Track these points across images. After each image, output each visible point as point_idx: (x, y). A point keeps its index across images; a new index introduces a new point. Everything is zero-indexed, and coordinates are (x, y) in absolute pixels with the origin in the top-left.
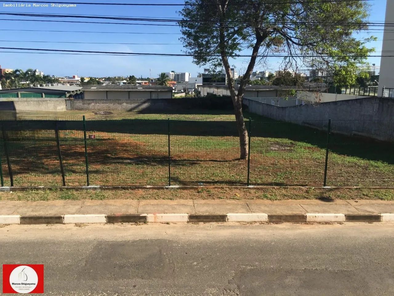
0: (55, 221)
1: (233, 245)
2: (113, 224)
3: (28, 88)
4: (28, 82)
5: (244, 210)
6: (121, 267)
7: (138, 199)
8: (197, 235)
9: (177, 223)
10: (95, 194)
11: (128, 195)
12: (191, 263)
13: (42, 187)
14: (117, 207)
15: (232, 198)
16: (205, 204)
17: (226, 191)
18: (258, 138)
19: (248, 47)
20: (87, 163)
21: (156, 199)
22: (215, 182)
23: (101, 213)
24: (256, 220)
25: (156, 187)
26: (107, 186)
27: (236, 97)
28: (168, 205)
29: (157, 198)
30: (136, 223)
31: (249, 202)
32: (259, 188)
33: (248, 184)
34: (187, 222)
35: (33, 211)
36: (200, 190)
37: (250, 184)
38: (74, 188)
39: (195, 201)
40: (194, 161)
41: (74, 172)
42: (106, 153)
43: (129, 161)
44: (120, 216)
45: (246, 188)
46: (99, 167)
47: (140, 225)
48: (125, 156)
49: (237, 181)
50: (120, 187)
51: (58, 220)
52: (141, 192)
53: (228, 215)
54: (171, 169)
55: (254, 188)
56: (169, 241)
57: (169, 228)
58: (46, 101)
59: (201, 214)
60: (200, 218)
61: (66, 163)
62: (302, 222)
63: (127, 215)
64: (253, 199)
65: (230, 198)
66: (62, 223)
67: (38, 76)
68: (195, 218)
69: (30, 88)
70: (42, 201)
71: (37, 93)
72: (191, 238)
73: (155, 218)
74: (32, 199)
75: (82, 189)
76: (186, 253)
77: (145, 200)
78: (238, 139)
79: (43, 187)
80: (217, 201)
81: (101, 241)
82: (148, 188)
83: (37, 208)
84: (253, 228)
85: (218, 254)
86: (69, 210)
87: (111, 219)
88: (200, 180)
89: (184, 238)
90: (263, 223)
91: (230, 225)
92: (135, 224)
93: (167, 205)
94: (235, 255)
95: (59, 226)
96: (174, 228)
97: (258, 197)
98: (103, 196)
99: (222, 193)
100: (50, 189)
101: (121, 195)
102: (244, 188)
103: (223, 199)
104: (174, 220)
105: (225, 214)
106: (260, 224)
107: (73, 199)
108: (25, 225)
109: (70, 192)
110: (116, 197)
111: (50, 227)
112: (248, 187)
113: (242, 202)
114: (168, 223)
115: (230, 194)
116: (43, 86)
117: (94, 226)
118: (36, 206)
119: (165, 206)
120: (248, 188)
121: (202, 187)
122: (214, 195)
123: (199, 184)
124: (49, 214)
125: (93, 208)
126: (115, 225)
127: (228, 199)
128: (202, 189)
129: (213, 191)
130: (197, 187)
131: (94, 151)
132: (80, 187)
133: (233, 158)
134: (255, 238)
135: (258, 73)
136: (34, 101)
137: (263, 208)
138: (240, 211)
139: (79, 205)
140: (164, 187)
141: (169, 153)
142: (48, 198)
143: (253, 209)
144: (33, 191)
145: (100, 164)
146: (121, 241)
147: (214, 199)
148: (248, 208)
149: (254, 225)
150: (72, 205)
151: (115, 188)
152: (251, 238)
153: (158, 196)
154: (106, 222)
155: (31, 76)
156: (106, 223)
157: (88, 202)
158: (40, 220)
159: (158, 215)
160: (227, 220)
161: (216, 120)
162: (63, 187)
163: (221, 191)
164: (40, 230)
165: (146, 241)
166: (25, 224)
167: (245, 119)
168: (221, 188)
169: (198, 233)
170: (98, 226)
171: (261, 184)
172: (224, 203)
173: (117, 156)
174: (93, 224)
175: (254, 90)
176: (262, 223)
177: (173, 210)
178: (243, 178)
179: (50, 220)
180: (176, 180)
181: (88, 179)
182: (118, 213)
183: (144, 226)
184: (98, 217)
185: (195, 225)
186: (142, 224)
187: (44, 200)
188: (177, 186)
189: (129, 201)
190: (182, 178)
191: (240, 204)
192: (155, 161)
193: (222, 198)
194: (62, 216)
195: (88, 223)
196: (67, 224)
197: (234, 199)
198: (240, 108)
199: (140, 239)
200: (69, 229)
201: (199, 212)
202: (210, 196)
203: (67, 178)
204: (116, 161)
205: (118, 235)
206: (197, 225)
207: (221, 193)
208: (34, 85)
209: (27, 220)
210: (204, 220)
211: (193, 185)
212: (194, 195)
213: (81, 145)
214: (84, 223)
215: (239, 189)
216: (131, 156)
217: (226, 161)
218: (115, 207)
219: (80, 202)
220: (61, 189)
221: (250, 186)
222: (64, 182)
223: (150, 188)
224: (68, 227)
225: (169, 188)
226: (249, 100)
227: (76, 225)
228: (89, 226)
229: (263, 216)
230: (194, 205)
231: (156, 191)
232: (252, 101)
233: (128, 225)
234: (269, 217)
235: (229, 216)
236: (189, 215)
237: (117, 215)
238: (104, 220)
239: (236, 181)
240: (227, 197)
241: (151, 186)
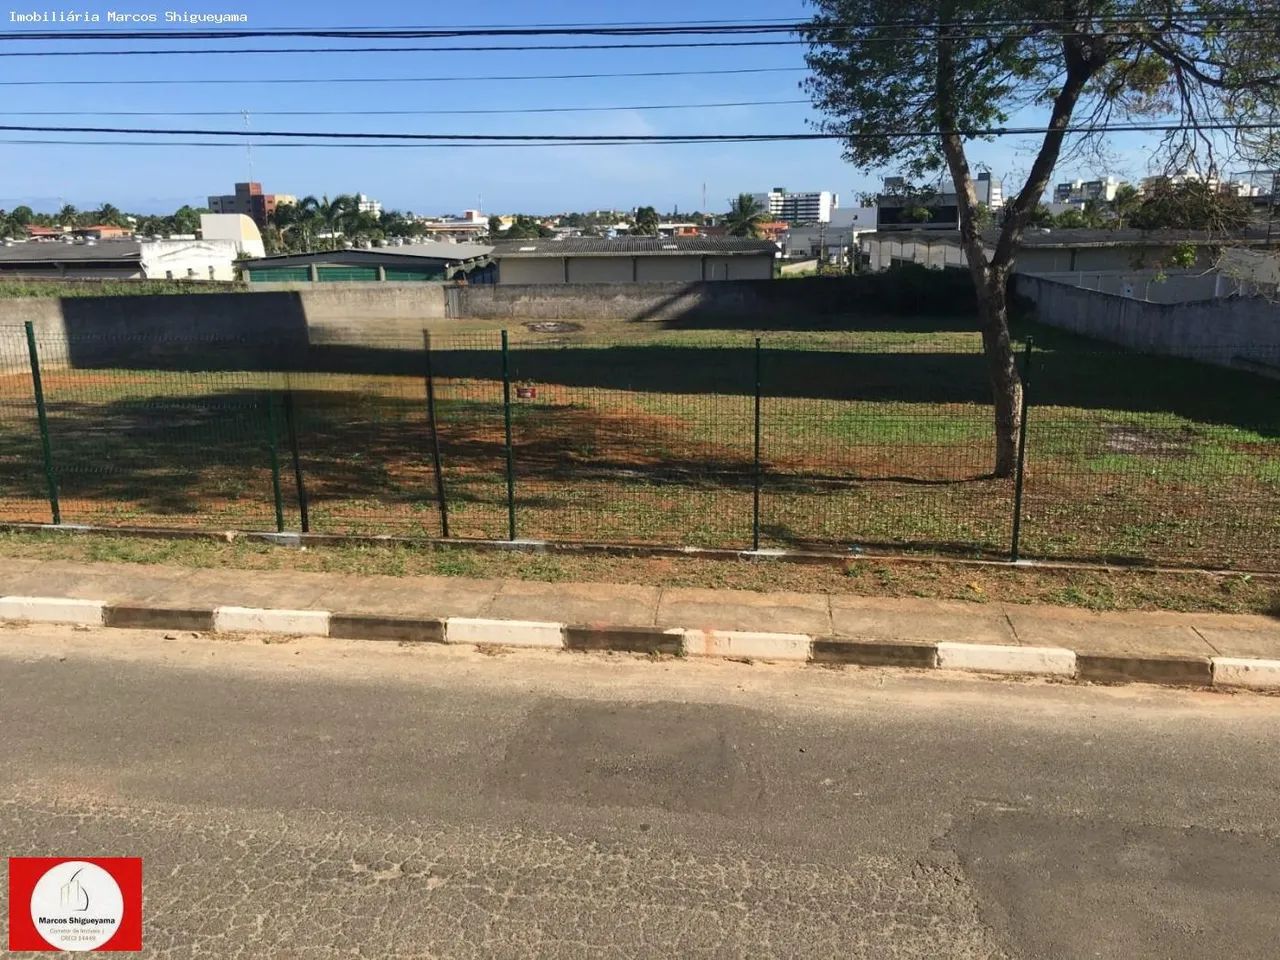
0: (422, 633)
1: (954, 739)
2: (582, 654)
3: (337, 253)
4: (337, 235)
5: (996, 635)
6: (609, 772)
7: (659, 586)
8: (840, 700)
9: (776, 662)
10: (533, 563)
11: (629, 573)
12: (816, 781)
13: (385, 537)
14: (594, 604)
15: (957, 598)
16: (869, 610)
17: (938, 572)
18: (1066, 409)
19: (1040, 100)
20: (510, 475)
21: (712, 587)
22: (901, 547)
23: (548, 618)
24: (1034, 670)
25: (713, 551)
26: (564, 543)
27: (987, 271)
28: (750, 607)
29: (714, 585)
30: (651, 653)
31: (1012, 610)
32: (1051, 569)
33: (1014, 555)
34: (807, 662)
35: (362, 602)
36: (852, 566)
37: (1023, 557)
38: (474, 545)
39: (836, 600)
40: (837, 478)
41: (471, 499)
42: (564, 449)
43: (631, 473)
44: (603, 631)
45: (1008, 568)
46: (545, 489)
47: (662, 660)
48: (620, 458)
49: (976, 547)
50: (605, 547)
51: (429, 630)
52: (666, 563)
53: (940, 646)
54: (760, 502)
55: (1035, 567)
56: (750, 712)
57: (750, 674)
58: (390, 290)
59: (855, 640)
60: (847, 652)
61: (447, 475)
62: (1196, 684)
63: (624, 627)
64: (1028, 602)
65: (951, 597)
66: (441, 641)
67: (366, 212)
68: (831, 651)
69: (346, 251)
70: (386, 577)
71: (364, 268)
72: (819, 708)
73: (707, 642)
74: (359, 570)
75: (494, 548)
76: (801, 750)
77: (677, 589)
78: (989, 411)
79: (389, 537)
80: (907, 603)
81: (549, 698)
82: (688, 555)
83: (373, 595)
84: (1021, 693)
85: (902, 761)
86: (459, 605)
87: (579, 639)
88: (855, 537)
89: (795, 707)
90: (1060, 679)
91: (946, 677)
92: (648, 658)
93: (746, 606)
94: (958, 769)
95: (432, 648)
96: (764, 675)
97: (1045, 599)
98: (556, 570)
99: (925, 579)
100: (408, 545)
101: (609, 572)
102: (998, 568)
103: (926, 596)
104: (768, 654)
105: (929, 642)
106: (1047, 681)
107: (471, 574)
108: (342, 641)
109: (463, 556)
110: (590, 576)
111: (407, 650)
112: (1013, 563)
113: (988, 610)
114: (746, 661)
115: (950, 582)
116: (380, 246)
117: (530, 656)
118: (372, 589)
119: (740, 610)
120: (1013, 567)
121: (858, 557)
122: (897, 584)
123: (850, 549)
124: (407, 614)
125: (527, 603)
126: (589, 656)
127: (942, 598)
128: (861, 565)
129: (893, 573)
130: (843, 557)
131: (528, 442)
132: (492, 542)
133: (968, 474)
134: (1028, 724)
135: (1079, 186)
136: (356, 291)
137: (1060, 632)
138: (981, 637)
139: (485, 592)
140: (739, 553)
141: (757, 453)
142: (404, 567)
143: (1026, 635)
144: (363, 548)
145: (546, 481)
146: (608, 703)
147: (896, 596)
148: (1010, 629)
149: (1029, 684)
150: (466, 590)
151: (591, 550)
152: (1016, 722)
153: (718, 578)
154: (562, 645)
155: (346, 214)
156: (563, 649)
157: (513, 587)
158: (382, 628)
159: (717, 634)
160: (938, 664)
161: (916, 351)
162: (443, 540)
163: (923, 573)
164: (384, 655)
165: (679, 706)
166: (341, 637)
167: (1017, 347)
168: (923, 562)
169: (840, 696)
170: (541, 654)
171: (1062, 559)
172: (931, 609)
173: (597, 459)
174: (526, 648)
175: (1061, 245)
176: (1053, 678)
177: (765, 622)
178: (1000, 537)
179: (408, 630)
180: (778, 534)
181: (512, 520)
182: (598, 622)
183: (675, 665)
184: (541, 628)
185: (832, 671)
186: (669, 659)
187: (391, 574)
188: (779, 553)
189: (632, 590)
190: (797, 528)
191: (984, 617)
192: (714, 477)
193: (922, 596)
194: (442, 620)
195: (513, 646)
196: (456, 643)
197: (963, 598)
198: (1001, 308)
199: (663, 698)
200: (460, 659)
201: (847, 632)
202: (885, 586)
203: (453, 515)
204: (593, 473)
205: (596, 685)
206: (841, 672)
207: (920, 578)
208: (356, 244)
209: (348, 627)
210: (863, 659)
211: (831, 552)
212: (833, 580)
213: (489, 424)
214: (501, 645)
215: (984, 571)
216: (639, 459)
217: (947, 483)
218: (588, 604)
219: (490, 585)
220: (438, 547)
221: (1019, 563)
222: (445, 526)
223: (694, 555)
224: (458, 654)
225: (754, 556)
226: (1039, 280)
227: (480, 648)
228: (515, 655)
229: (1061, 657)
230: (830, 612)
231: (712, 564)
232: (1051, 283)
233: (628, 659)
234: (1084, 661)
235: (943, 651)
236: (814, 639)
237: (595, 628)
238: (558, 640)
239: (973, 544)
240: (939, 592)
241: (698, 547)
